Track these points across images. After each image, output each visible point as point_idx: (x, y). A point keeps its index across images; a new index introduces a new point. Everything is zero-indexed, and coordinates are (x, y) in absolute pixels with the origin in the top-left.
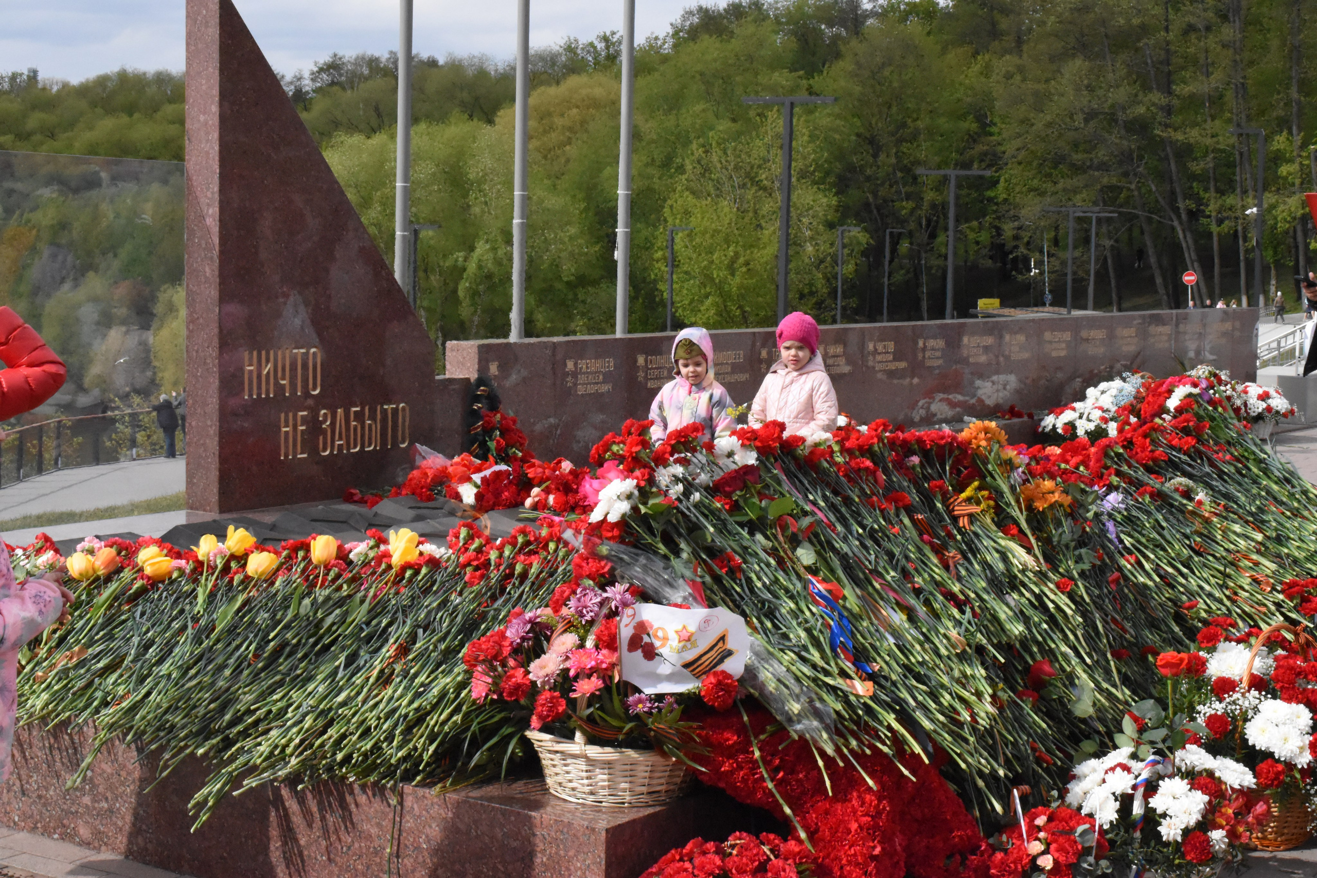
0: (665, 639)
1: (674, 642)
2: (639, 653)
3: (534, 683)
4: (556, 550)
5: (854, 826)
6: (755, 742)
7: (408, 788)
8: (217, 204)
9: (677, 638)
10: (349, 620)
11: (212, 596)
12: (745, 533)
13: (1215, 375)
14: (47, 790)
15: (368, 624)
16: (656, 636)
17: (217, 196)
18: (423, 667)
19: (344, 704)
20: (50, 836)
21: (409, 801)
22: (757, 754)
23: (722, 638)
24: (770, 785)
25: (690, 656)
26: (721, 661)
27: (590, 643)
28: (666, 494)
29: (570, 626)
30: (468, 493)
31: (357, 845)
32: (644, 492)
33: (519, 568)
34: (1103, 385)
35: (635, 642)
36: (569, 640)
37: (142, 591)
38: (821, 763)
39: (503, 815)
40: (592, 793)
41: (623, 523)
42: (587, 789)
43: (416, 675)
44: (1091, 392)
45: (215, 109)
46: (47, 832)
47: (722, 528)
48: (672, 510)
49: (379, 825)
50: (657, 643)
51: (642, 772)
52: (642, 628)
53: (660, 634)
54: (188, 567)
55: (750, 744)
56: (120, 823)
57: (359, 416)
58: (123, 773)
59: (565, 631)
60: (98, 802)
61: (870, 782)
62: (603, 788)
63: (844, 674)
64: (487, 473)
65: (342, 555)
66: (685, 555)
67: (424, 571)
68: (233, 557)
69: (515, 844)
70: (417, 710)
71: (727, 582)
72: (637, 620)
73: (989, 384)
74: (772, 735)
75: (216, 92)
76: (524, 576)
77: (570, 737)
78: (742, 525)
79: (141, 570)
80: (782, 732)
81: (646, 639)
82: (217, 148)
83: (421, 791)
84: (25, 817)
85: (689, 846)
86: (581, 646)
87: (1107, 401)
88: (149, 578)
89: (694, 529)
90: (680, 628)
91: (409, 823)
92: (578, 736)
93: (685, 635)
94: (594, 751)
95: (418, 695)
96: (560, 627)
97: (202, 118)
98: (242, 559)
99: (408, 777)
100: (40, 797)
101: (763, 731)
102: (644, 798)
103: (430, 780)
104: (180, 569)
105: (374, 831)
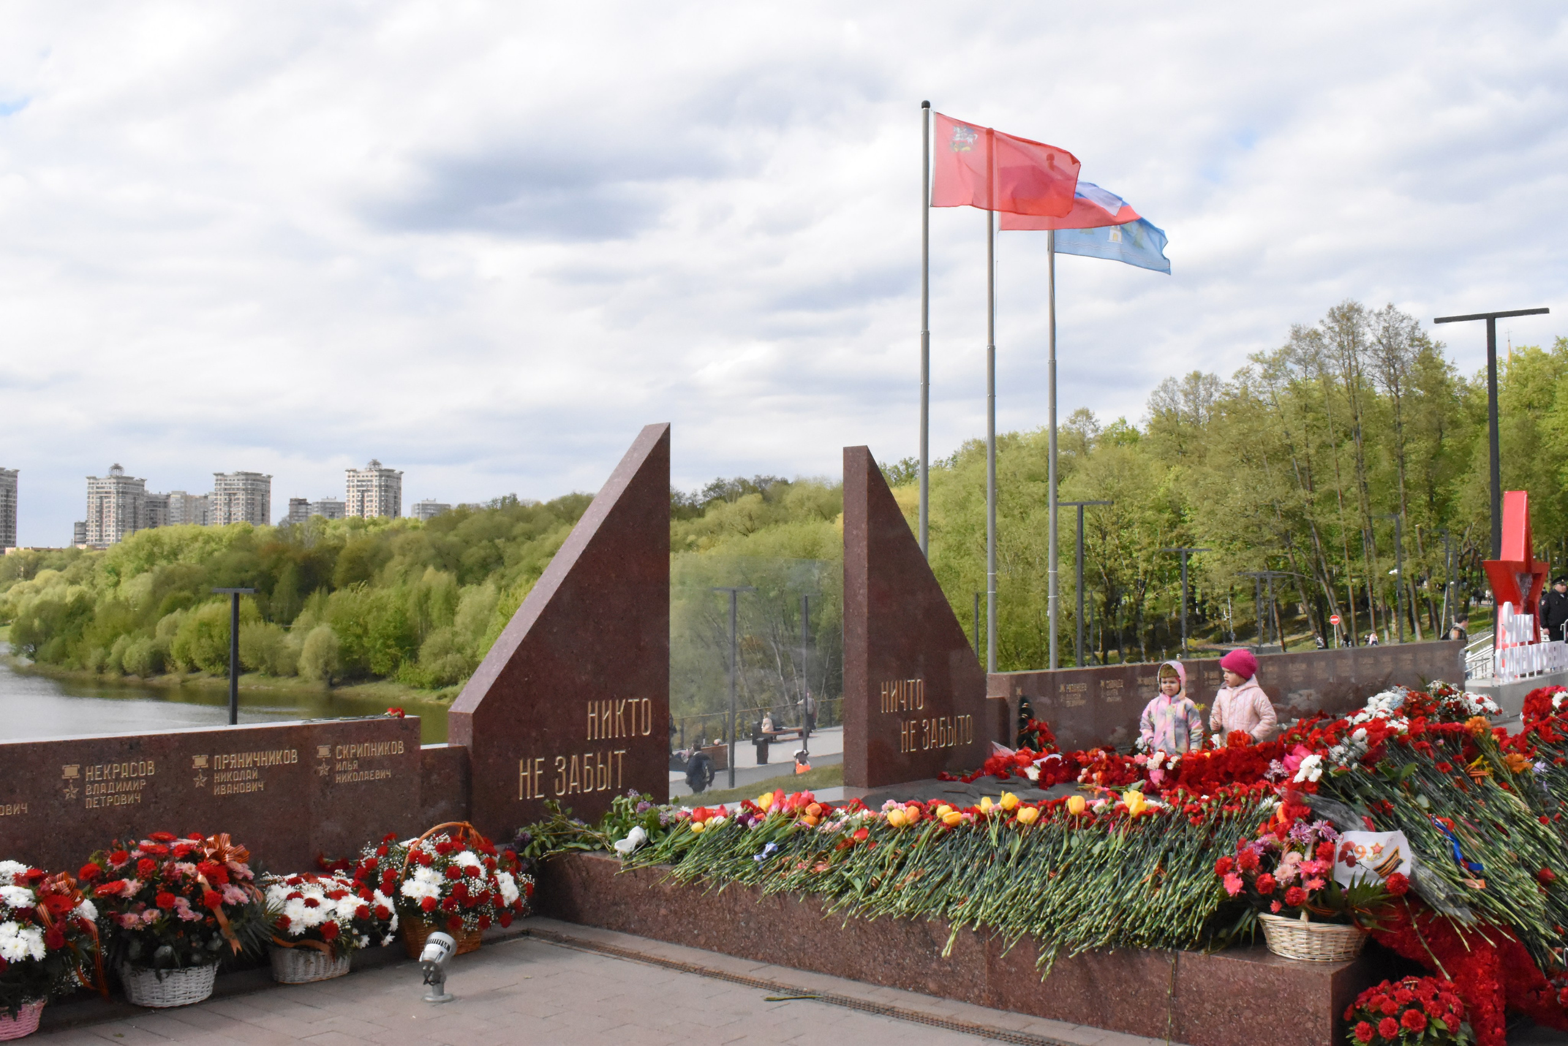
0: (1364, 852)
1: (1370, 854)
2: (1344, 863)
3: (1278, 883)
4: (1247, 802)
5: (1480, 971)
6: (1413, 919)
7: (1181, 953)
8: (866, 586)
9: (1372, 852)
10: (1111, 848)
11: (999, 836)
12: (1388, 788)
13: (1447, 687)
14: (904, 959)
15: (1126, 850)
16: (1357, 852)
17: (866, 582)
18: (1180, 876)
19: (1131, 900)
20: (906, 989)
21: (1182, 961)
22: (1415, 926)
23: (1396, 852)
24: (1426, 946)
25: (1380, 863)
26: (1397, 866)
27: (1307, 858)
28: (1337, 764)
29: (1293, 847)
30: (1033, 774)
31: (1143, 989)
32: (1326, 764)
33: (1225, 814)
34: (1380, 695)
35: (1343, 856)
36: (1295, 856)
37: (943, 834)
38: (1458, 931)
39: (1254, 967)
40: (1309, 953)
41: (1319, 783)
42: (1306, 950)
43: (1177, 882)
44: (1371, 700)
45: (864, 526)
46: (904, 987)
47: (1376, 785)
48: (1345, 774)
49: (1159, 977)
50: (1357, 856)
51: (1343, 939)
52: (1348, 846)
53: (1360, 850)
54: (975, 818)
55: (1411, 920)
56: (960, 980)
57: (945, 723)
58: (963, 948)
59: (1290, 851)
60: (944, 966)
61: (1492, 943)
62: (1316, 950)
63: (1462, 875)
64: (1045, 760)
65: (1089, 808)
66: (1359, 802)
67: (1155, 817)
68: (1005, 811)
69: (1263, 986)
70: (1185, 903)
71: (1384, 818)
72: (1345, 841)
73: (1297, 696)
74: (1423, 913)
75: (865, 515)
76: (1229, 818)
77: (1296, 916)
78: (1386, 783)
79: (941, 820)
80: (1430, 910)
81: (1350, 853)
82: (866, 551)
83: (1191, 954)
84: (886, 977)
85: (1381, 986)
86: (1303, 860)
87: (1384, 705)
88: (947, 825)
89: (1358, 786)
90: (1373, 845)
91: (1183, 974)
92: (1303, 916)
93: (1377, 849)
94: (1314, 926)
95: (1183, 894)
96: (1286, 849)
97: (855, 532)
98: (1013, 812)
99: (1180, 945)
100: (898, 964)
101: (1417, 912)
102: (1343, 956)
103: (1197, 947)
104: (967, 819)
105: (1156, 980)
